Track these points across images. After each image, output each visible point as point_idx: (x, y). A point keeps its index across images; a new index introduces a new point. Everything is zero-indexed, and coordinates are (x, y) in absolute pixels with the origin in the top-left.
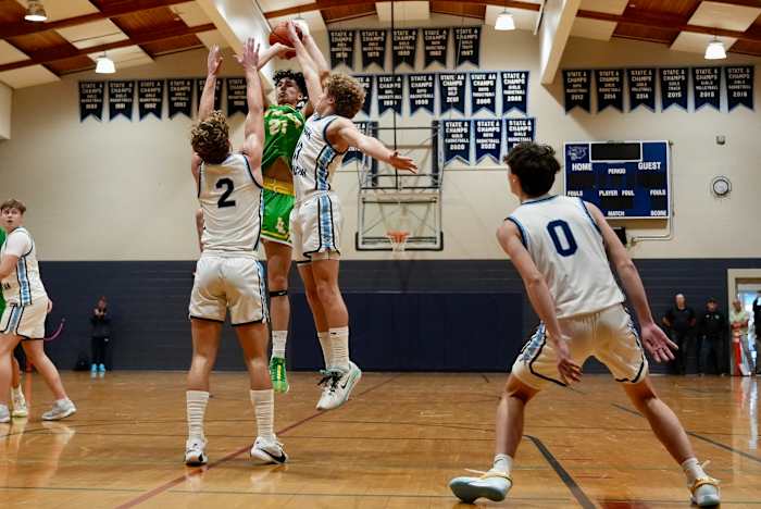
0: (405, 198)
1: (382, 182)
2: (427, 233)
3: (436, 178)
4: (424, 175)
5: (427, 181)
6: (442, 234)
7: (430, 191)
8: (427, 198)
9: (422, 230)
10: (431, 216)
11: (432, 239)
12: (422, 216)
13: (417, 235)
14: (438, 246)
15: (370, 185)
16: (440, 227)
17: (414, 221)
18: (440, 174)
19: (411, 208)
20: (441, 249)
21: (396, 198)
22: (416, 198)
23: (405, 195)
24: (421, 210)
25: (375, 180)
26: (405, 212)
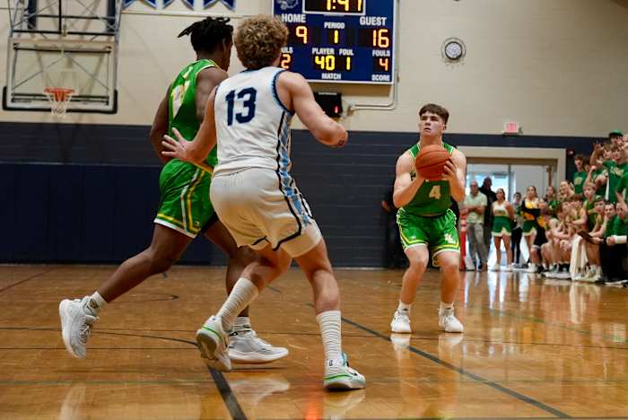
0: (71, 46)
1: (42, 24)
2: (98, 91)
3: (112, 22)
4: (97, 18)
5: (100, 26)
6: (116, 93)
7: (104, 38)
8: (101, 47)
9: (92, 87)
10: (103, 69)
11: (104, 99)
12: (92, 70)
13: (84, 93)
14: (110, 107)
15: (25, 26)
16: (115, 85)
17: (82, 74)
18: (117, 18)
19: (78, 58)
20: (114, 111)
21: (59, 45)
22: (85, 46)
23: (71, 41)
24: (89, 62)
25: (32, 21)
26: (70, 63)
